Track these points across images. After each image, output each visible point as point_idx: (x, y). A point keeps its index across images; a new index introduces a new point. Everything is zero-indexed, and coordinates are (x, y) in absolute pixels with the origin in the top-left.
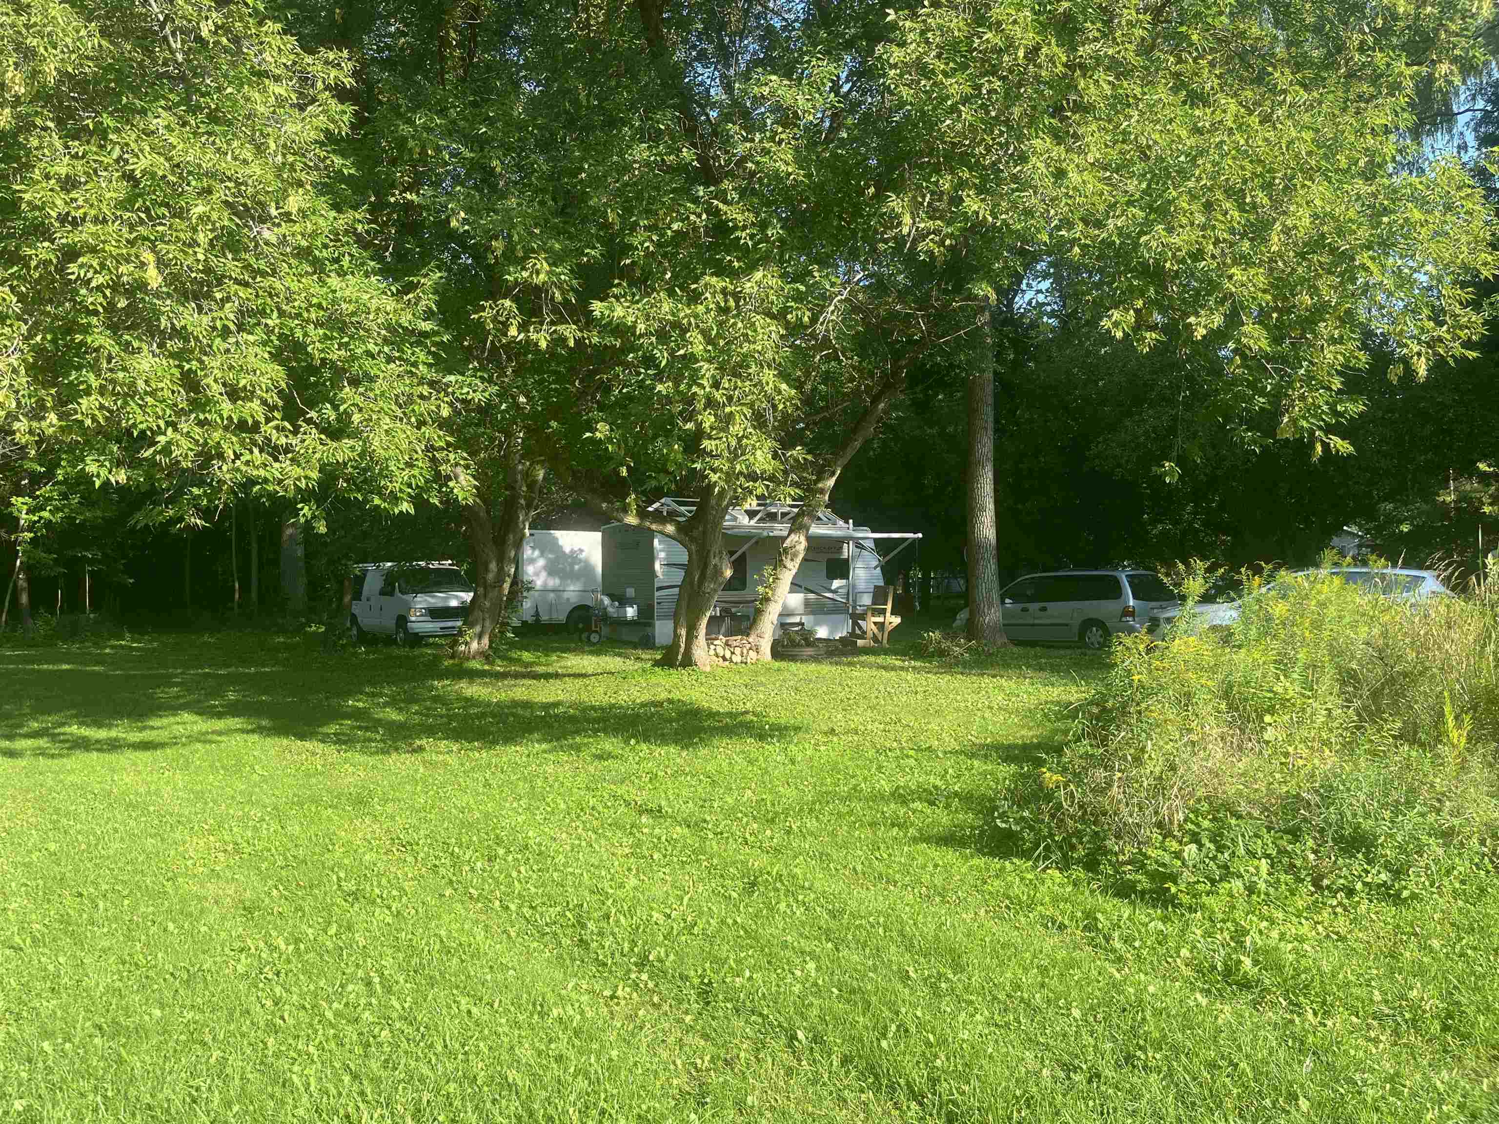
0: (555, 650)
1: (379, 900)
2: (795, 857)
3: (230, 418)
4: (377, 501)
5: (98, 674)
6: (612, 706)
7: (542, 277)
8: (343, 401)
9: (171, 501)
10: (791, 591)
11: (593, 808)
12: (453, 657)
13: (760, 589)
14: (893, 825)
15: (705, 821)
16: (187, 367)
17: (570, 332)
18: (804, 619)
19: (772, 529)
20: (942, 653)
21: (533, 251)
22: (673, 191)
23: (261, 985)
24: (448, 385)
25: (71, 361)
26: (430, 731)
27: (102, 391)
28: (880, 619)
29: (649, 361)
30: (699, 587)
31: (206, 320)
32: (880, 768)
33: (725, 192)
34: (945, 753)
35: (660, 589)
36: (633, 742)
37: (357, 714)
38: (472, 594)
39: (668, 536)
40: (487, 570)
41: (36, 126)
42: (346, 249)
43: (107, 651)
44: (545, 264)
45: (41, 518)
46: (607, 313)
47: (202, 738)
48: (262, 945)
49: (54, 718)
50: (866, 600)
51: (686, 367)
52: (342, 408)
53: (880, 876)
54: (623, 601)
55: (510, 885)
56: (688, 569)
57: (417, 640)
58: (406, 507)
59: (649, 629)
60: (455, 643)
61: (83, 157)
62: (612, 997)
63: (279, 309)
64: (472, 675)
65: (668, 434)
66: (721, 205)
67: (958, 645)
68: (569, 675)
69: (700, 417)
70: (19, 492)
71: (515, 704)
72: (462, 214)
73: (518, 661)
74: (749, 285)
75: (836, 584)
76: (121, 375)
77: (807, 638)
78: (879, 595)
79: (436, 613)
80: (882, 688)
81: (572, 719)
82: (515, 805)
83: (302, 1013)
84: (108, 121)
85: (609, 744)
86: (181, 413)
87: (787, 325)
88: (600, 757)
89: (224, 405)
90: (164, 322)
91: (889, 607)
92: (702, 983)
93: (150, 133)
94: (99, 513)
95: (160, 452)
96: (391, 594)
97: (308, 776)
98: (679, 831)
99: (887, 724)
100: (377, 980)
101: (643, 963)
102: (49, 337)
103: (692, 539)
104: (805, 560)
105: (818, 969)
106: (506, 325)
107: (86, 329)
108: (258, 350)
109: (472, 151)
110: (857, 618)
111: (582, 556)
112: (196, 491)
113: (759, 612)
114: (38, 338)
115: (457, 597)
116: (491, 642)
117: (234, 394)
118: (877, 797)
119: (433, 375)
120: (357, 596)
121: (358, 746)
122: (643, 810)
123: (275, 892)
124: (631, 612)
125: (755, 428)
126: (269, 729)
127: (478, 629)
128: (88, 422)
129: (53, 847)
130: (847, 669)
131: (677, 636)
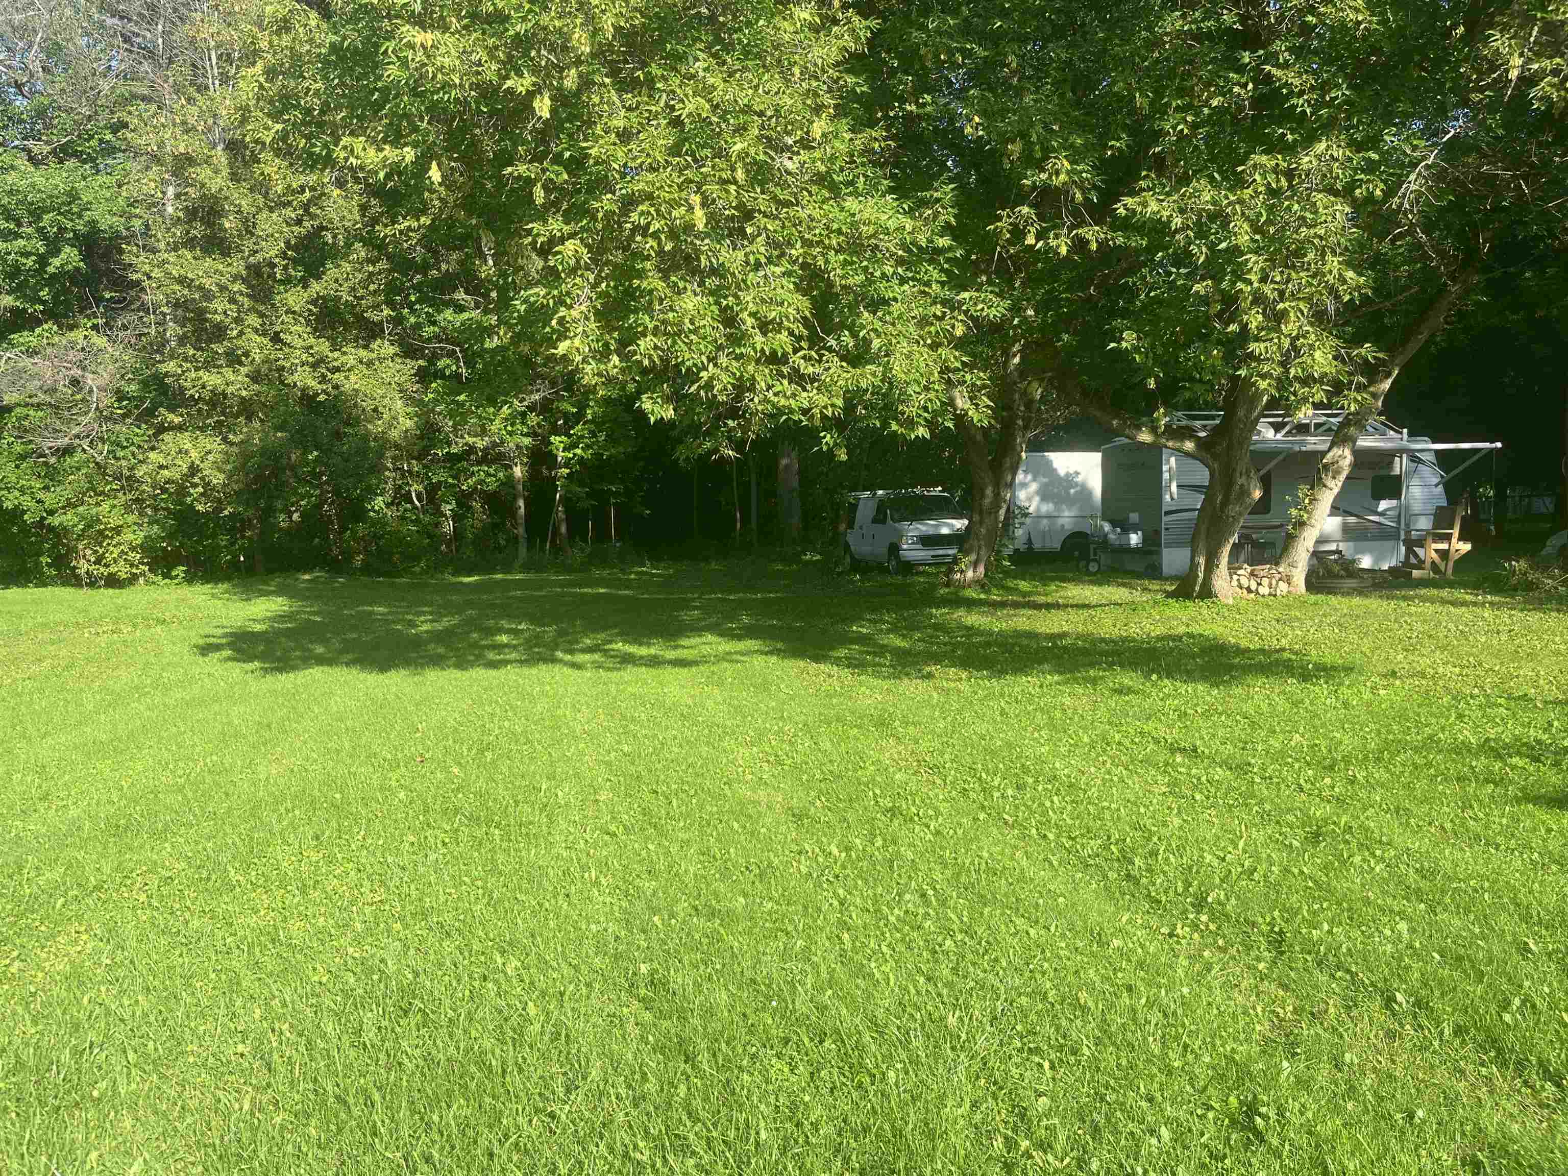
0: (1053, 579)
1: (916, 818)
2: (1365, 809)
3: (762, 350)
4: (894, 427)
5: (627, 596)
6: (1124, 640)
7: (1063, 177)
8: (863, 327)
9: (708, 433)
10: (1331, 515)
11: (1119, 743)
12: (948, 585)
13: (1294, 512)
14: (1487, 781)
15: (1249, 764)
16: (724, 303)
17: (1093, 234)
18: (1342, 546)
19: (1303, 443)
20: (1530, 587)
21: (1054, 150)
22: (1214, 61)
23: (825, 886)
24: (961, 303)
25: (629, 306)
26: (937, 659)
27: (656, 332)
28: (1443, 546)
29: (1183, 258)
30: (1223, 512)
31: (740, 255)
32: (1460, 717)
33: (1276, 54)
34: (1546, 702)
35: (1168, 513)
36: (1154, 677)
37: (862, 639)
38: (966, 522)
39: (1187, 454)
40: (983, 496)
41: (594, 84)
42: (861, 170)
43: (633, 576)
44: (1066, 163)
45: (575, 455)
46: (1139, 209)
47: (726, 657)
48: (817, 850)
49: (602, 636)
50: (1424, 524)
51: (1229, 262)
52: (861, 334)
53: (1478, 838)
54: (1127, 528)
55: (1045, 813)
56: (1208, 491)
57: (908, 567)
58: (921, 431)
59: (1155, 557)
60: (950, 571)
61: (637, 108)
62: (1171, 935)
63: (802, 238)
64: (971, 604)
65: (1204, 338)
66: (1274, 71)
67: (1552, 577)
68: (1072, 606)
69: (1245, 317)
70: (556, 431)
71: (1018, 634)
72: (977, 119)
73: (1015, 590)
74: (1307, 159)
75: (1383, 505)
76: (671, 315)
77: (1349, 569)
78: (1442, 518)
79: (928, 541)
80: (1451, 626)
81: (1084, 652)
82: (1036, 735)
83: (866, 916)
84: (655, 70)
85: (1128, 679)
86: (720, 348)
87: (1354, 203)
88: (1119, 691)
89: (757, 338)
90: (704, 261)
91: (1456, 532)
92: (1272, 931)
93: (693, 77)
94: (621, 449)
95: (702, 388)
96: (883, 521)
97: (830, 696)
98: (1219, 773)
99: (1462, 667)
100: (930, 892)
101: (1200, 904)
102: (612, 284)
103: (1215, 457)
104: (1347, 478)
105: (1412, 931)
106: (1023, 234)
107: (641, 274)
108: (784, 281)
109: (985, 50)
110: (1411, 544)
111: (1079, 479)
112: (731, 423)
113: (1290, 540)
114: (604, 285)
115: (948, 525)
116: (986, 570)
117: (764, 326)
118: (1460, 750)
119: (947, 293)
120: (851, 525)
121: (870, 669)
122: (1174, 749)
123: (818, 803)
124: (1135, 539)
125: (1311, 324)
126: (784, 651)
127: (973, 557)
128: (646, 362)
129: (626, 748)
130: (1403, 604)
131: (1194, 566)
